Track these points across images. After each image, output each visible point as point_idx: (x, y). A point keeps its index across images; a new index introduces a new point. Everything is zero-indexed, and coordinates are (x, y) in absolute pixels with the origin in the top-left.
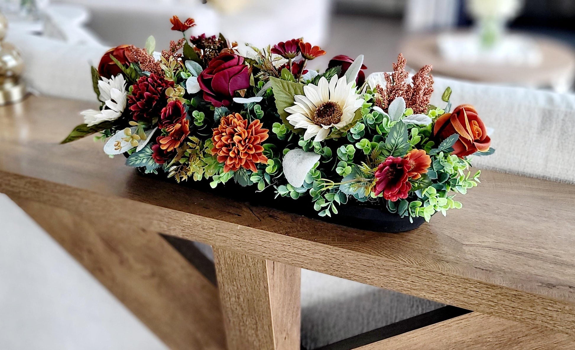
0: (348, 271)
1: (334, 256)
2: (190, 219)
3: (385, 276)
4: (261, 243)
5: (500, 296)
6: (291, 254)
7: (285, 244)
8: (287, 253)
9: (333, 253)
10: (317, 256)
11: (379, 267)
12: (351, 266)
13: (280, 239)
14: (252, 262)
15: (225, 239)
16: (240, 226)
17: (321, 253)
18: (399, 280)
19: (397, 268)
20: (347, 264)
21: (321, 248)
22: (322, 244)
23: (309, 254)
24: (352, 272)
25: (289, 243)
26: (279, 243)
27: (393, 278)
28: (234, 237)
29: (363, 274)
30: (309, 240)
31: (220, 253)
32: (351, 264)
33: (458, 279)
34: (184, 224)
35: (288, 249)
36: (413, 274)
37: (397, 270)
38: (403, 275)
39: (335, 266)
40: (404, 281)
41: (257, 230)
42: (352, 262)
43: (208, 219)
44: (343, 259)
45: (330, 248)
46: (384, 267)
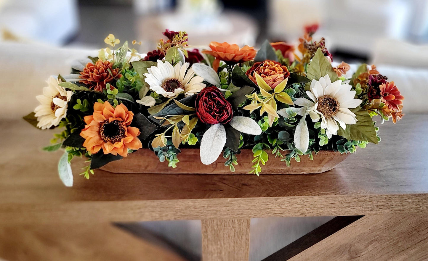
0: (319, 211)
1: (308, 203)
2: (183, 204)
3: (347, 207)
4: (248, 208)
5: (424, 200)
6: (274, 210)
7: (268, 203)
8: (270, 209)
9: (308, 200)
10: (295, 206)
11: (343, 202)
12: (322, 206)
13: (265, 201)
14: (238, 223)
15: (215, 212)
16: (229, 200)
17: (298, 203)
18: (356, 207)
19: (356, 199)
20: (319, 206)
21: (298, 200)
22: (299, 197)
23: (288, 206)
24: (322, 210)
25: (272, 201)
26: (263, 204)
27: (352, 207)
28: (224, 208)
29: (330, 210)
30: (288, 196)
31: (208, 223)
32: (322, 205)
33: (397, 197)
34: (177, 209)
35: (271, 206)
36: (367, 201)
37: (355, 201)
38: (359, 203)
39: (309, 210)
40: (360, 207)
41: (245, 198)
42: (322, 203)
43: (200, 200)
44: (316, 203)
45: (305, 198)
46: (346, 201)
